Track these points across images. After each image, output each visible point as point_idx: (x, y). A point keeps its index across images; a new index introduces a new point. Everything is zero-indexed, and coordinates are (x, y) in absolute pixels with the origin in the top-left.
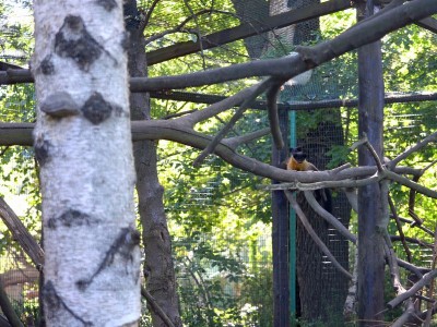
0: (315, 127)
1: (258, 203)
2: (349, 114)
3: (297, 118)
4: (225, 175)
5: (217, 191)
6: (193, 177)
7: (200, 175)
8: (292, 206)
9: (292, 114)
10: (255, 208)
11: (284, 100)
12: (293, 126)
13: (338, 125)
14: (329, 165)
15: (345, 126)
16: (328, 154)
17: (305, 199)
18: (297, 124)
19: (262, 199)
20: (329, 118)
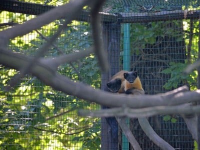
0: (153, 42)
1: (86, 128)
2: (192, 27)
3: (131, 31)
4: (48, 96)
5: (39, 114)
6: (10, 98)
7: (19, 96)
8: (124, 133)
9: (126, 28)
10: (82, 134)
11: (116, 10)
12: (126, 41)
13: (178, 40)
14: (166, 86)
15: (187, 41)
16: (166, 72)
17: (139, 127)
18: (131, 39)
19: (91, 125)
20: (169, 32)
